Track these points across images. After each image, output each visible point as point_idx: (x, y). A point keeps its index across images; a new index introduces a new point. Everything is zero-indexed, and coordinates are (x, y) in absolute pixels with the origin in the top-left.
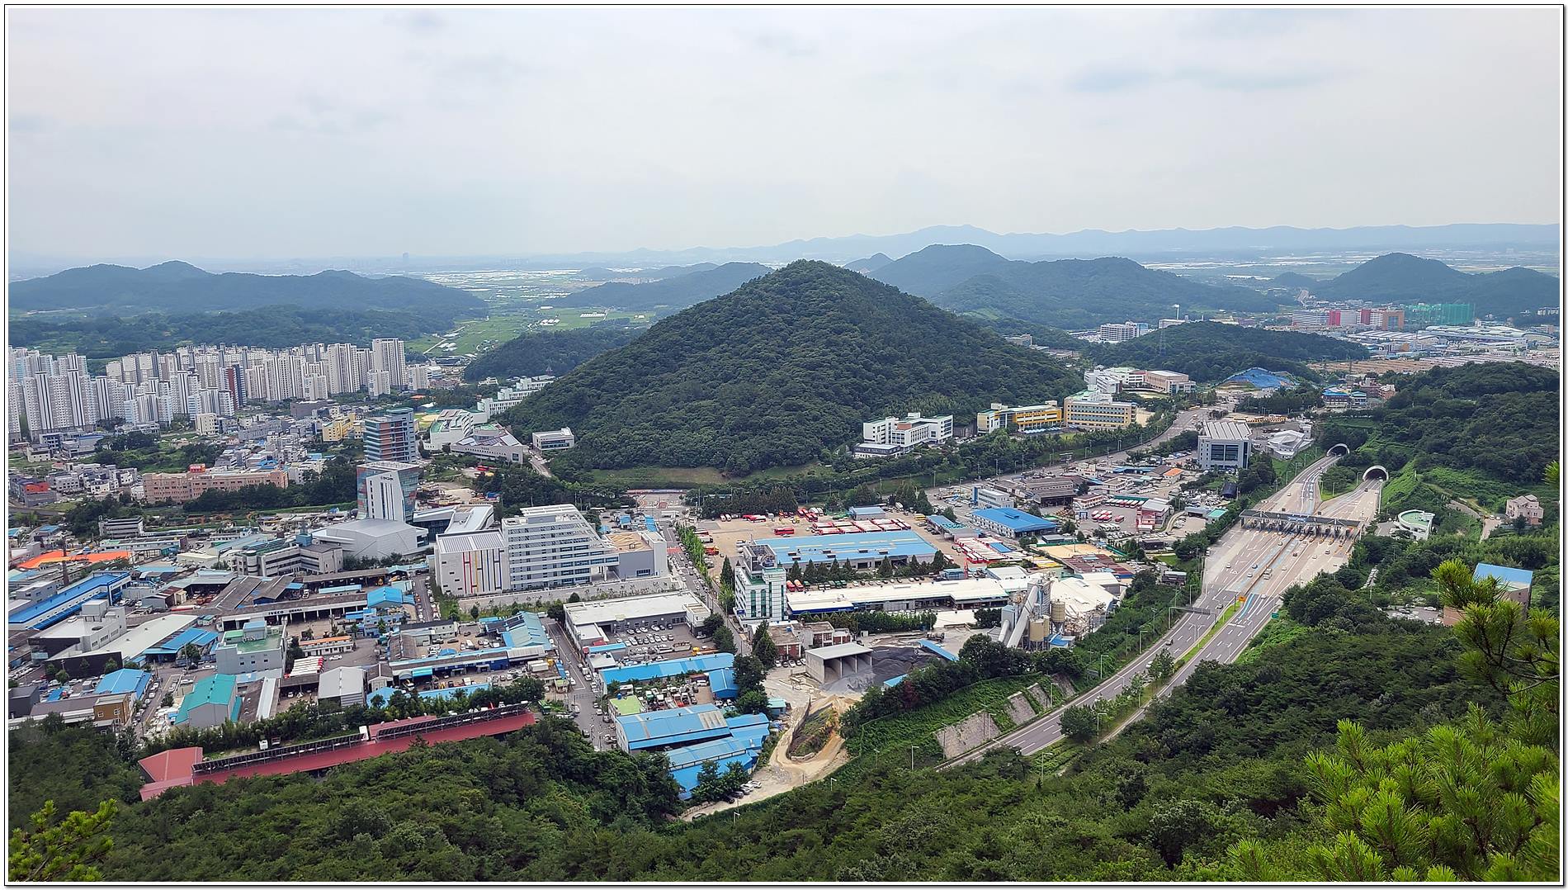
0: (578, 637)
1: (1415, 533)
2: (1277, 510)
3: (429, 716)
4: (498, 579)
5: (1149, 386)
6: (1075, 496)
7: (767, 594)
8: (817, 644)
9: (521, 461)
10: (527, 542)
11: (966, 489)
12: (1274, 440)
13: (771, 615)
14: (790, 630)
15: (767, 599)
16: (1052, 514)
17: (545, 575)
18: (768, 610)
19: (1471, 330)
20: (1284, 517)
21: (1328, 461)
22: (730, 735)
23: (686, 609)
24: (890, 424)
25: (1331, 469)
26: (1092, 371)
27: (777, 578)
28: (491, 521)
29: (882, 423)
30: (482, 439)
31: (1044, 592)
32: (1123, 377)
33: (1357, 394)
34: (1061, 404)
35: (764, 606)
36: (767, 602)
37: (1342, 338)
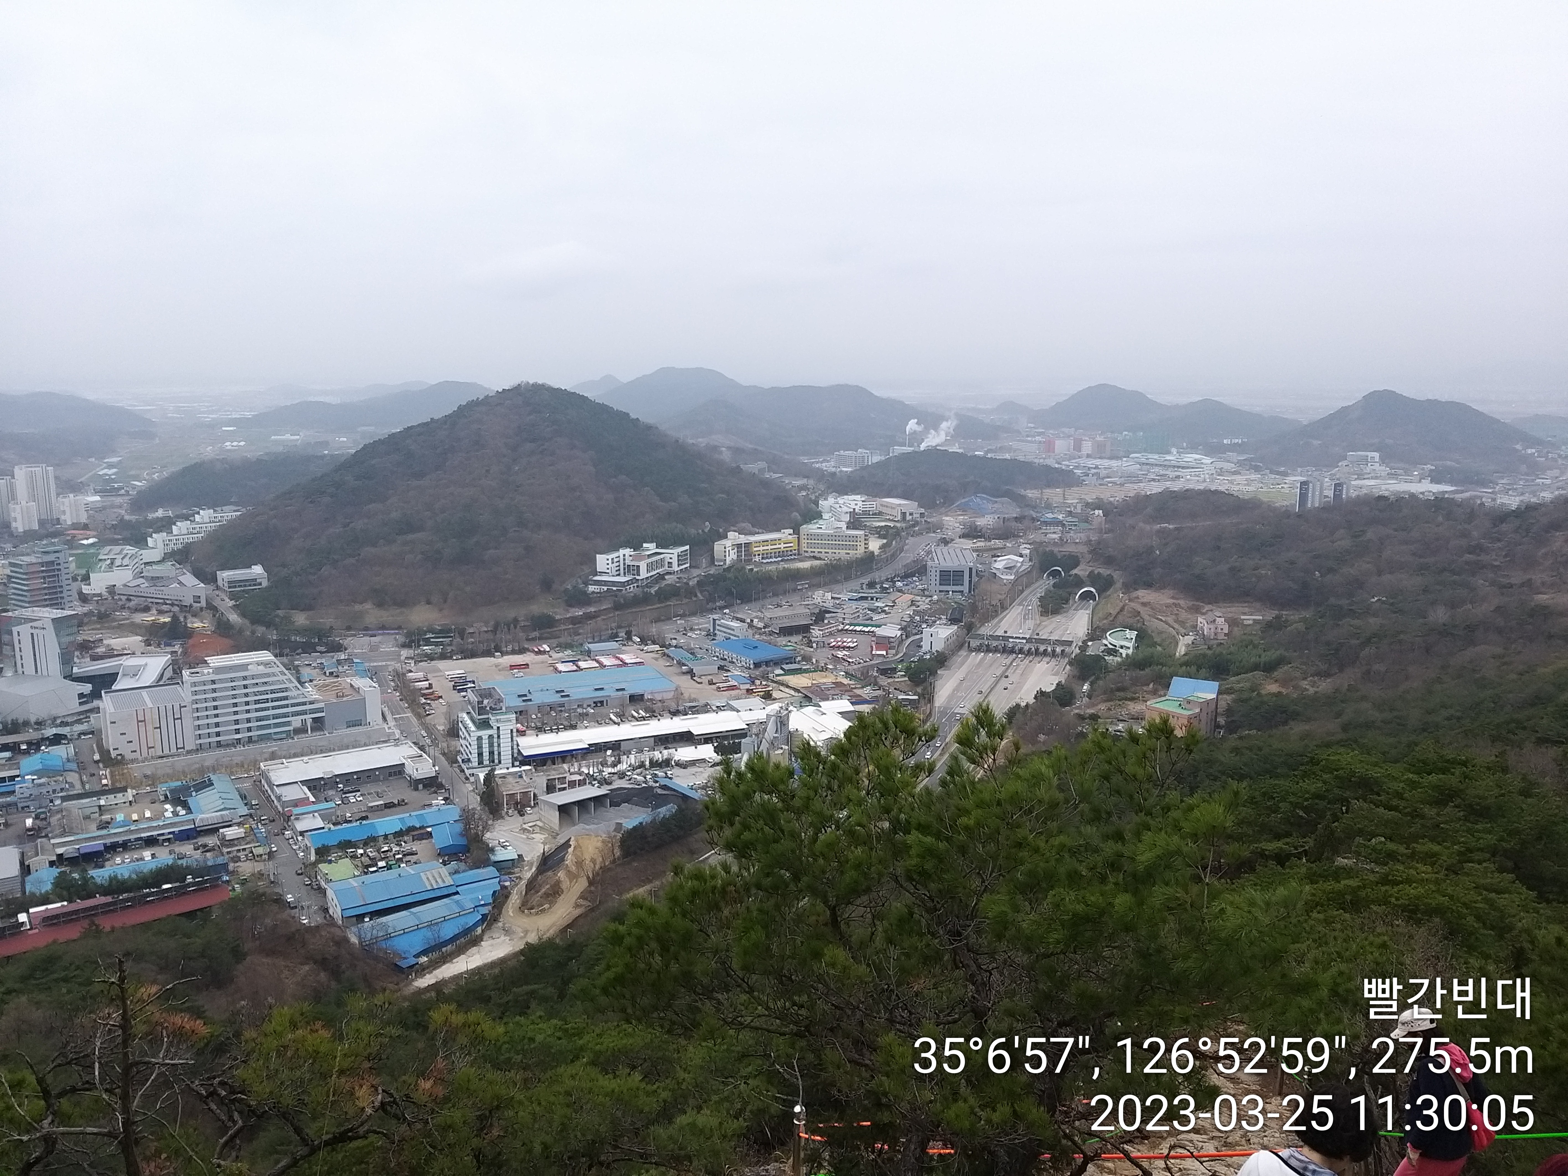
0: (279, 798)
1: (1121, 650)
2: (1000, 632)
3: (102, 897)
4: (180, 739)
5: (880, 513)
6: (812, 625)
7: (495, 740)
8: (550, 788)
9: (203, 604)
10: (214, 695)
11: (703, 622)
12: (997, 565)
13: (500, 762)
14: (521, 777)
15: (496, 744)
16: (790, 644)
17: (237, 731)
18: (496, 757)
19: (1168, 457)
20: (1006, 638)
21: (1045, 584)
22: (457, 893)
23: (404, 761)
24: (624, 555)
25: (1048, 592)
26: (826, 499)
27: (507, 724)
28: (169, 673)
29: (616, 554)
30: (154, 580)
31: (782, 721)
32: (856, 504)
33: (1070, 519)
34: (796, 531)
35: (491, 753)
36: (496, 749)
37: (1057, 466)
